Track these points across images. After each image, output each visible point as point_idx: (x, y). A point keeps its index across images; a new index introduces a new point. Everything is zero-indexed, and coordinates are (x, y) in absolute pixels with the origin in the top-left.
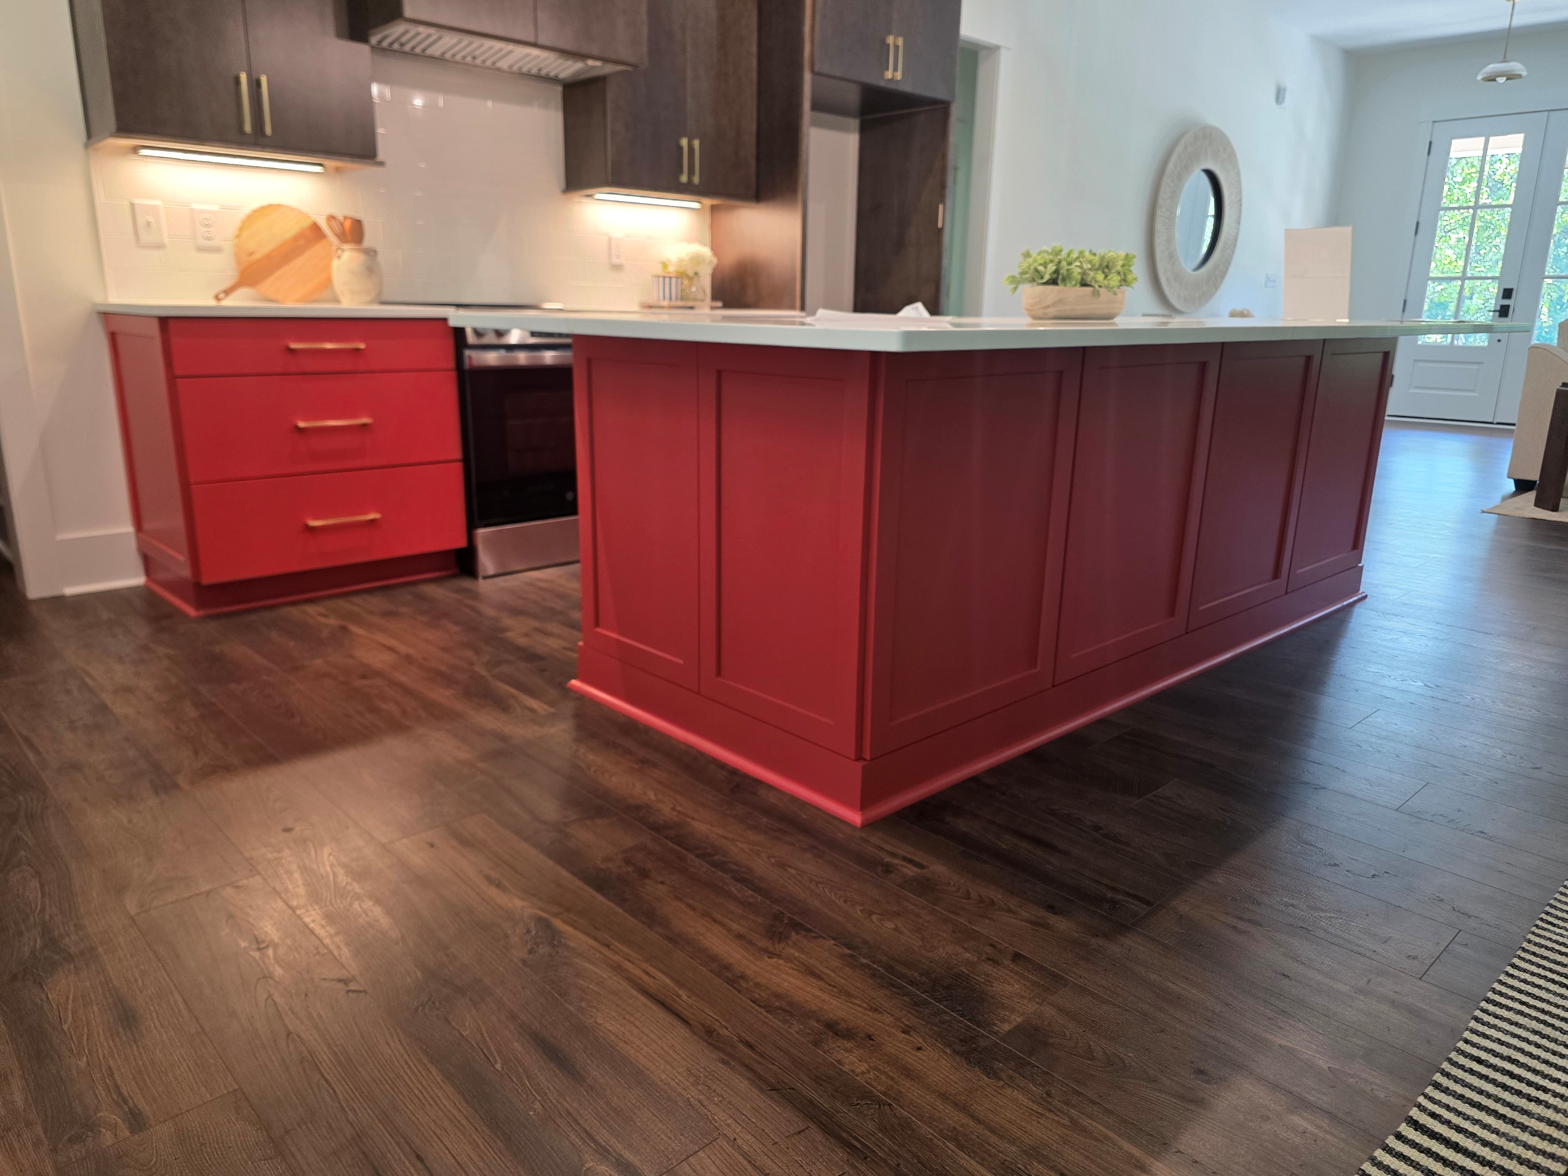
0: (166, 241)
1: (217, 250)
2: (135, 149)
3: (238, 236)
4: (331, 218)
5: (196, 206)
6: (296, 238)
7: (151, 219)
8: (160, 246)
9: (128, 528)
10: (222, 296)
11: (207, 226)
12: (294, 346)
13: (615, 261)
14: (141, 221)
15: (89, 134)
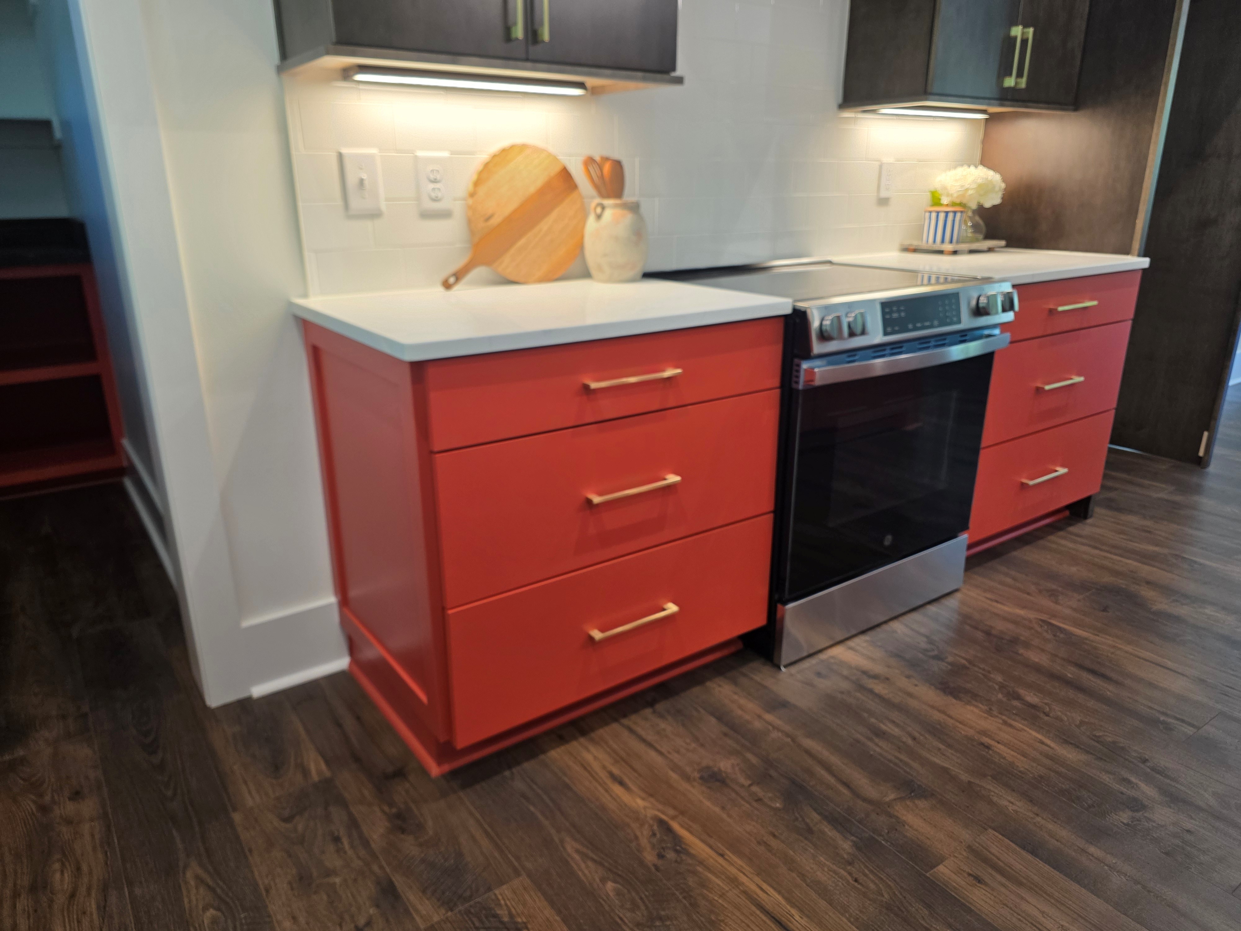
0: (383, 206)
1: (446, 215)
2: (346, 73)
3: (472, 195)
4: (589, 161)
5: (420, 153)
6: (542, 192)
7: (364, 176)
8: (375, 215)
9: (330, 599)
10: (452, 280)
11: (435, 181)
12: (594, 385)
13: (884, 194)
14: (352, 180)
15: (284, 54)
